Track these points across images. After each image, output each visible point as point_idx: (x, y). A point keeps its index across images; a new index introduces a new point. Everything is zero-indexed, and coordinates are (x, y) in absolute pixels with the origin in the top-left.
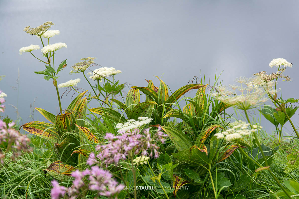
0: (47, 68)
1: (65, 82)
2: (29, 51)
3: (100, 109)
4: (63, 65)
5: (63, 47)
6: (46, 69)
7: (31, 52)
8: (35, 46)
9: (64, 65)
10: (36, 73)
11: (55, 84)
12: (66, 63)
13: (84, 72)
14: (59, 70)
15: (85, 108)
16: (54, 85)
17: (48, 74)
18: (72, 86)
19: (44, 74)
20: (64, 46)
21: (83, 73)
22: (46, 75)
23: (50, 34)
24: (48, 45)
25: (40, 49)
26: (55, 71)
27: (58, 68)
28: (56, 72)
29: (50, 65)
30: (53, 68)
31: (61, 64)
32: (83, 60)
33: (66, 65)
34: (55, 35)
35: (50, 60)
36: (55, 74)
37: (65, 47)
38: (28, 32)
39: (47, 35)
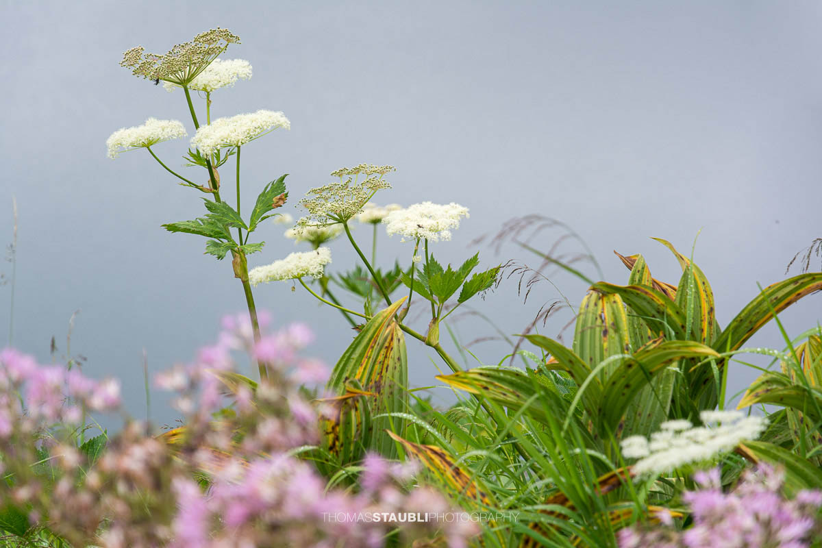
0: (209, 208)
1: (271, 263)
2: (143, 146)
3: (481, 374)
4: (274, 196)
5: (277, 128)
6: (209, 213)
7: (150, 147)
8: (164, 123)
9: (279, 196)
10: (173, 228)
11: (239, 271)
12: (284, 188)
13: (348, 222)
14: (257, 216)
15: (398, 368)
16: (237, 276)
17: (218, 235)
18: (299, 279)
19: (204, 235)
20: (280, 126)
21: (346, 226)
22: (211, 236)
23: (218, 77)
24: (217, 122)
25: (189, 138)
26: (242, 221)
27: (255, 211)
28: (248, 225)
29: (218, 198)
30: (236, 210)
31: (263, 194)
32: (340, 174)
33: (286, 195)
34: (235, 79)
35: (217, 179)
36: (244, 232)
37: (285, 125)
38: (141, 70)
39: (206, 82)
